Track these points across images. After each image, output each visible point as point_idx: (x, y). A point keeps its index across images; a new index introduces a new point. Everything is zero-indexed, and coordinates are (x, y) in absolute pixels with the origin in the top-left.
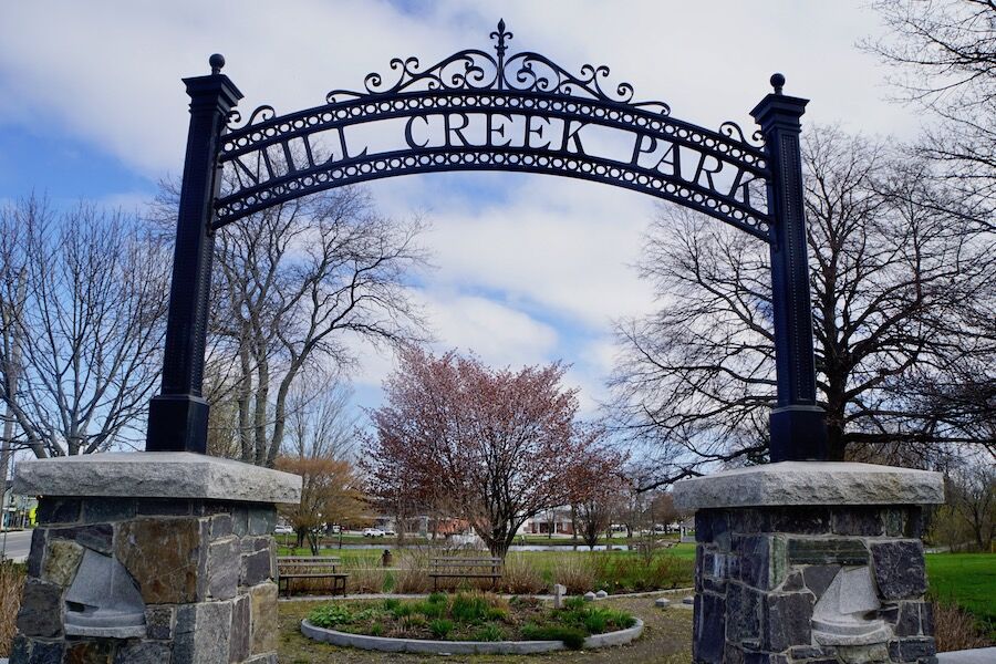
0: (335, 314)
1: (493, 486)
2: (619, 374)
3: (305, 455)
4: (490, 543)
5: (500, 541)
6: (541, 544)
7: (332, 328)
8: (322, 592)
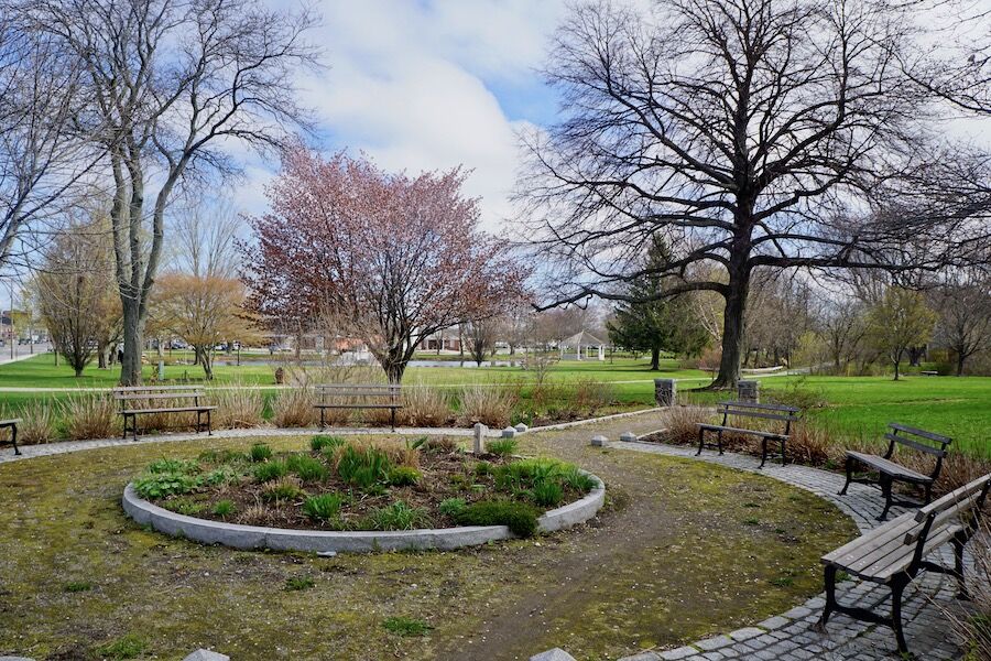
0: (216, 120)
1: (389, 303)
2: (521, 188)
3: (200, 274)
4: (387, 366)
5: (395, 364)
6: (430, 359)
7: (212, 134)
8: (183, 429)
